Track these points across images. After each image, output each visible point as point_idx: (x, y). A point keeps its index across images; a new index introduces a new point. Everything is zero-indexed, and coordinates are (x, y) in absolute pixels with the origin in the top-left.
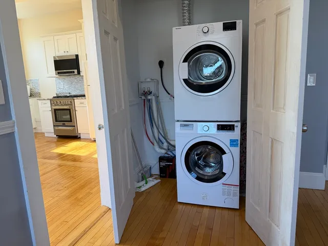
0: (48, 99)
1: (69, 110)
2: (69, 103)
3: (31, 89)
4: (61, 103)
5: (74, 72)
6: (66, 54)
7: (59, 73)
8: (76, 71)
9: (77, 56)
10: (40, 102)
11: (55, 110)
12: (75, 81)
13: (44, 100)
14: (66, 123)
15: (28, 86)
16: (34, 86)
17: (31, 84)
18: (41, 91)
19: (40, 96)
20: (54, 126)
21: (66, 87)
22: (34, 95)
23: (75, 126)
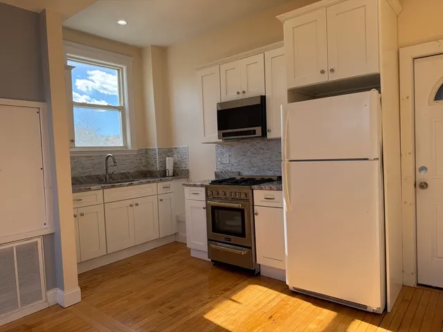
0: (202, 186)
1: (242, 211)
2: (243, 196)
3: (175, 164)
4: (225, 194)
5: (254, 132)
6: (241, 96)
7: (224, 135)
8: (258, 130)
9: (263, 98)
10: (187, 189)
11: (214, 208)
12: (252, 150)
13: (195, 186)
14: (234, 239)
15: (171, 159)
16: (180, 159)
17: (175, 156)
18: (190, 168)
19: (188, 177)
20: (209, 240)
21: (233, 161)
22: (180, 173)
23: (250, 248)
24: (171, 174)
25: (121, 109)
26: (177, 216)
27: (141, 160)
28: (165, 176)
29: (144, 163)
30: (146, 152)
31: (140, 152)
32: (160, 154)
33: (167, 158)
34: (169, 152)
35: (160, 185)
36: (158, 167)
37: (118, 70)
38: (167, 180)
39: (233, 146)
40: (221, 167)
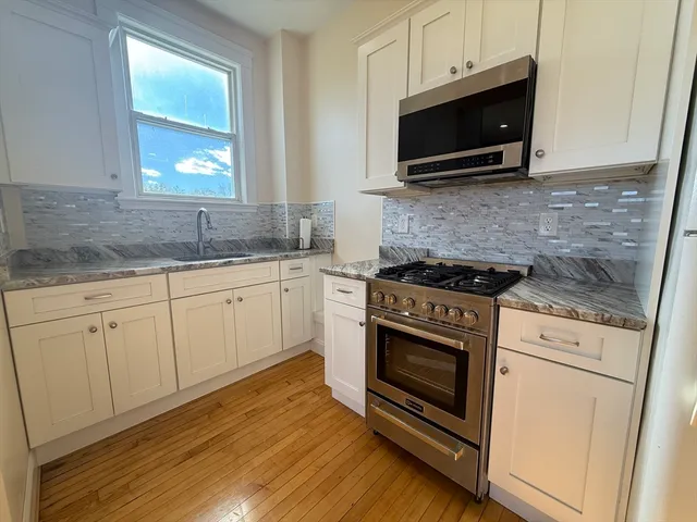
0: (359, 278)
3: (314, 229)
5: (498, 157)
6: (463, 74)
8: (513, 152)
9: (534, 68)
10: (328, 279)
13: (345, 276)
14: (431, 411)
15: (308, 221)
16: (322, 222)
17: (315, 216)
18: (337, 238)
19: (333, 252)
20: (368, 390)
21: (416, 228)
22: (320, 245)
23: (478, 448)
24: (307, 245)
25: (232, 138)
26: (313, 314)
27: (263, 221)
28: (297, 248)
29: (268, 227)
30: (271, 210)
31: (262, 210)
32: (291, 214)
33: (302, 220)
34: (307, 211)
35: (286, 264)
36: (287, 234)
37: (229, 73)
38: (298, 257)
39: (418, 200)
40: (392, 238)
